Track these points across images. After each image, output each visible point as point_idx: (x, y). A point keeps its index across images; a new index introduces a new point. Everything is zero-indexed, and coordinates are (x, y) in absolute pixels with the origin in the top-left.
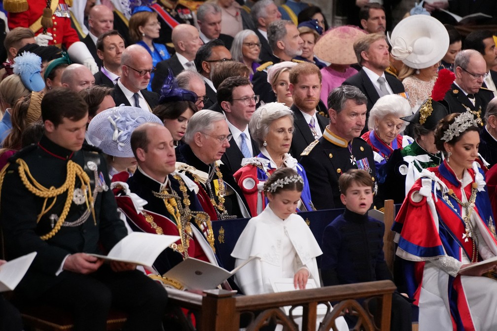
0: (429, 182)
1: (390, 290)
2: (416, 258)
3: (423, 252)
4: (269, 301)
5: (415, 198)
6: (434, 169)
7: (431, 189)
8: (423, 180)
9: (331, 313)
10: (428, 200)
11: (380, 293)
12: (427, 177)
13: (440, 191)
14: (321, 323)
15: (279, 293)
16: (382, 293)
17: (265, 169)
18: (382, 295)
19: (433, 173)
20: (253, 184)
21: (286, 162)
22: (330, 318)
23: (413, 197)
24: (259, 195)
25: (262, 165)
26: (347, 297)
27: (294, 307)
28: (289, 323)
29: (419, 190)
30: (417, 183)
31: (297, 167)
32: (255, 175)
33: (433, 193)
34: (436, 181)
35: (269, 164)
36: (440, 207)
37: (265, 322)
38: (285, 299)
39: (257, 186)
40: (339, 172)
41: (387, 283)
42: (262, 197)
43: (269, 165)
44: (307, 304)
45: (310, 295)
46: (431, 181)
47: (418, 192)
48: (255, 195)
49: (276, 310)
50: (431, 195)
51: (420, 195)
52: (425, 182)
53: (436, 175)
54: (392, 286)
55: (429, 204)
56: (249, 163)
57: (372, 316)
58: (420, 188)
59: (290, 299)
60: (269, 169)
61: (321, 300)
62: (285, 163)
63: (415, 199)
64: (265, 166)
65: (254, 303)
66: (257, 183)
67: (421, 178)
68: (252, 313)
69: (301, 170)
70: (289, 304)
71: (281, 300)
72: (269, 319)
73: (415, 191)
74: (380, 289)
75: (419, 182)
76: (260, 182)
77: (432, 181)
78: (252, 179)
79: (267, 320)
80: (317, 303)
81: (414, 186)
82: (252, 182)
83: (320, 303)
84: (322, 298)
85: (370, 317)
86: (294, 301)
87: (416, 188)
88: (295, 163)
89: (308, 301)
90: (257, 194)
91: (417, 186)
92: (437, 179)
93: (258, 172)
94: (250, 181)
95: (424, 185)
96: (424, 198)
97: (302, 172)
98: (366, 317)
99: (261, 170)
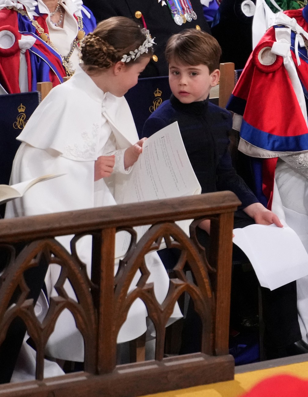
0: (286, 33)
1: (233, 207)
2: (267, 154)
3: (277, 144)
4: (38, 228)
5: (265, 58)
6: (295, 13)
7: (289, 45)
8: (277, 30)
9: (137, 246)
10: (285, 63)
11: (214, 212)
12: (283, 26)
13: (304, 48)
14: (121, 261)
15: (54, 214)
16: (218, 212)
17: (31, 15)
18: (218, 215)
19: (294, 20)
20: (12, 40)
21: (64, 3)
22: (136, 254)
23: (262, 58)
24: (22, 57)
25: (25, 9)
26: (163, 219)
27: (79, 236)
28: (71, 263)
29: (271, 47)
30: (268, 35)
31: (82, 11)
32: (14, 26)
33: (293, 50)
34: (298, 32)
35: (37, 7)
36: (304, 73)
37: (33, 261)
38: (65, 224)
39: (18, 44)
40: (139, 17)
41: (225, 196)
42: (27, 61)
43: (37, 10)
44: (100, 231)
45: (105, 216)
46: (290, 32)
47: (270, 49)
48: (14, 59)
49: (49, 241)
50: (289, 54)
51: (273, 54)
52: (281, 33)
53: (299, 22)
54: (234, 201)
55: (288, 68)
56: (4, 5)
57: (203, 248)
58: (272, 43)
59: (72, 223)
60: (36, 15)
61: (121, 224)
62: (63, 5)
63: (264, 60)
64: (30, 11)
65: (14, 231)
66: (17, 38)
67: (275, 27)
68: (12, 247)
69: (89, 15)
70: (69, 231)
71: (57, 225)
72: (39, 256)
73: (264, 48)
74: (214, 206)
75: (271, 33)
76: (23, 36)
77: (292, 31)
78: (9, 33)
79: (35, 257)
80: (114, 230)
81: (263, 39)
82: (11, 37)
83: (119, 229)
84: (123, 221)
85: (200, 251)
86: (78, 227)
87: (267, 42)
88: (78, 5)
89: (101, 227)
90: (18, 56)
91: (267, 39)
92: (299, 29)
93: (20, 20)
94: (7, 35)
95: (279, 39)
96: (279, 58)
97: (90, 19)
98: (194, 250)
99: (24, 17)
